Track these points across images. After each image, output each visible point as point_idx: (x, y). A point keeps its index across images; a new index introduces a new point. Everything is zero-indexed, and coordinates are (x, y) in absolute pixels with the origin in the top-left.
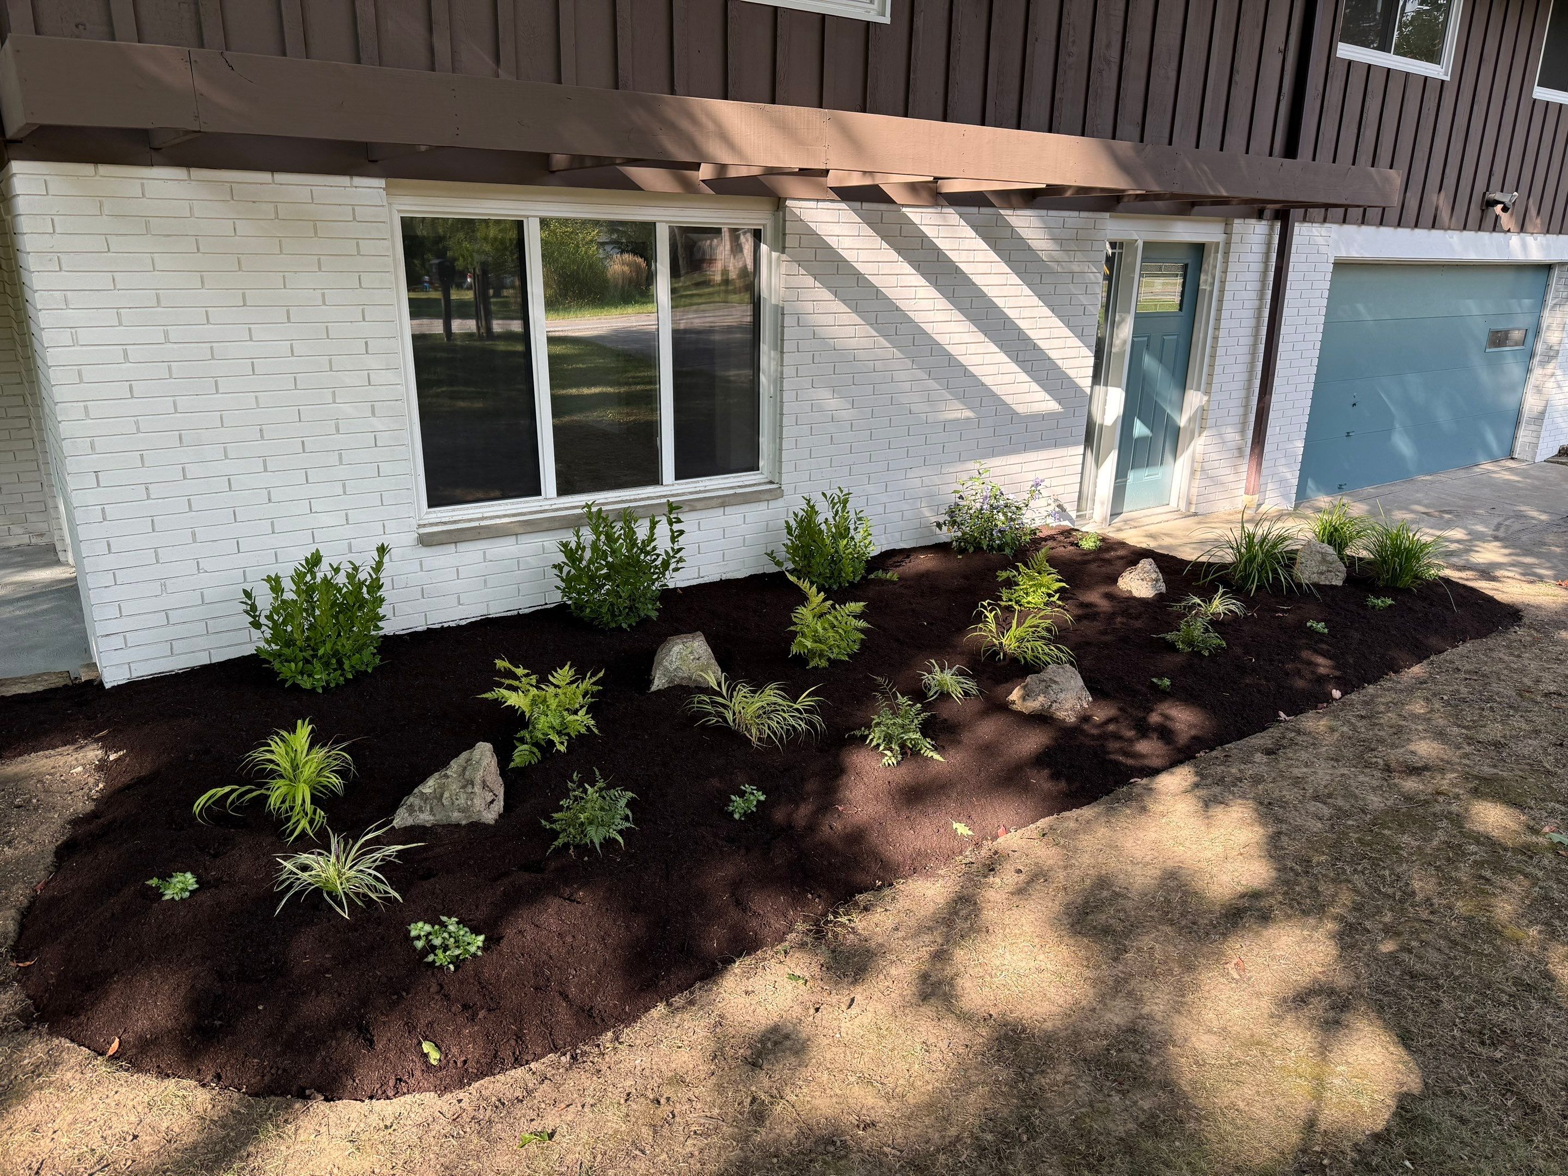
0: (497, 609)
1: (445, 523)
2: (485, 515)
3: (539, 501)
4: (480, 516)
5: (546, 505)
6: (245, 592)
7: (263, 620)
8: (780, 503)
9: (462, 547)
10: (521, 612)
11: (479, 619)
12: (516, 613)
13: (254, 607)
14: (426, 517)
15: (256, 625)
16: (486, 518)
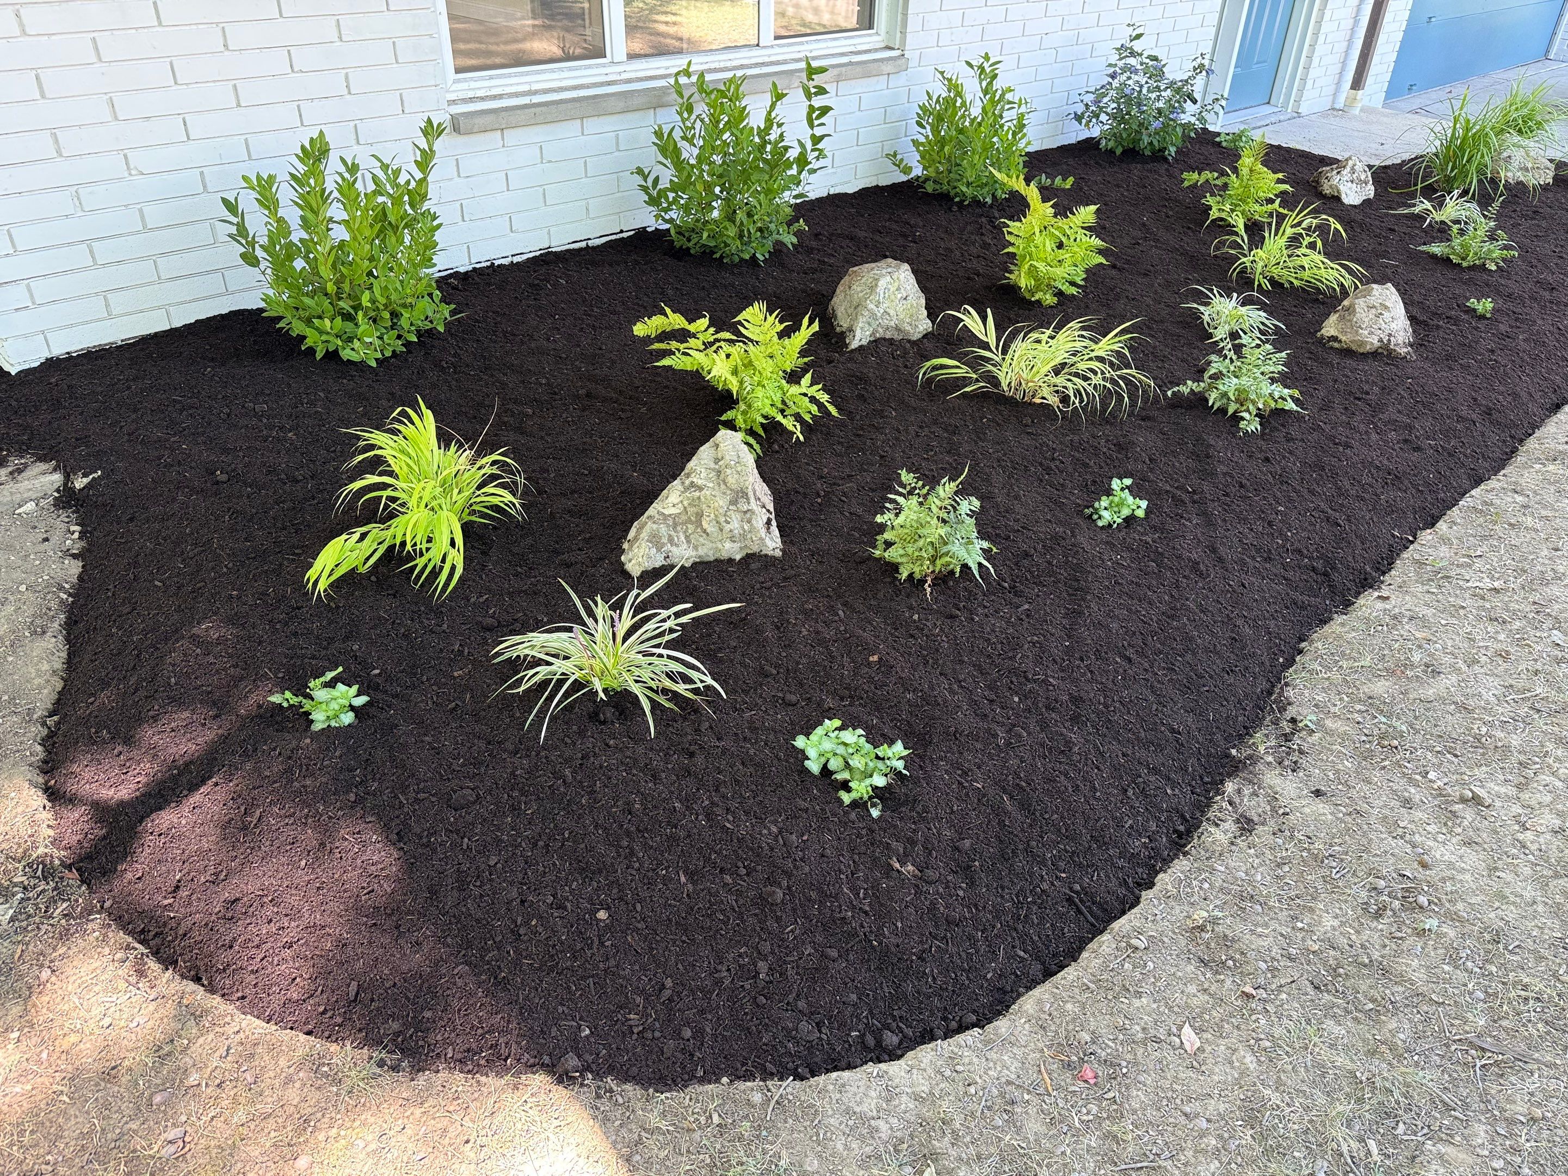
0: (560, 241)
1: (482, 99)
2: (535, 87)
3: (604, 66)
4: (526, 88)
5: (612, 73)
6: (225, 201)
7: (259, 253)
8: (900, 81)
9: (512, 136)
10: (591, 243)
11: (538, 253)
12: (583, 244)
13: (242, 230)
14: (454, 87)
15: (250, 260)
16: (536, 92)
